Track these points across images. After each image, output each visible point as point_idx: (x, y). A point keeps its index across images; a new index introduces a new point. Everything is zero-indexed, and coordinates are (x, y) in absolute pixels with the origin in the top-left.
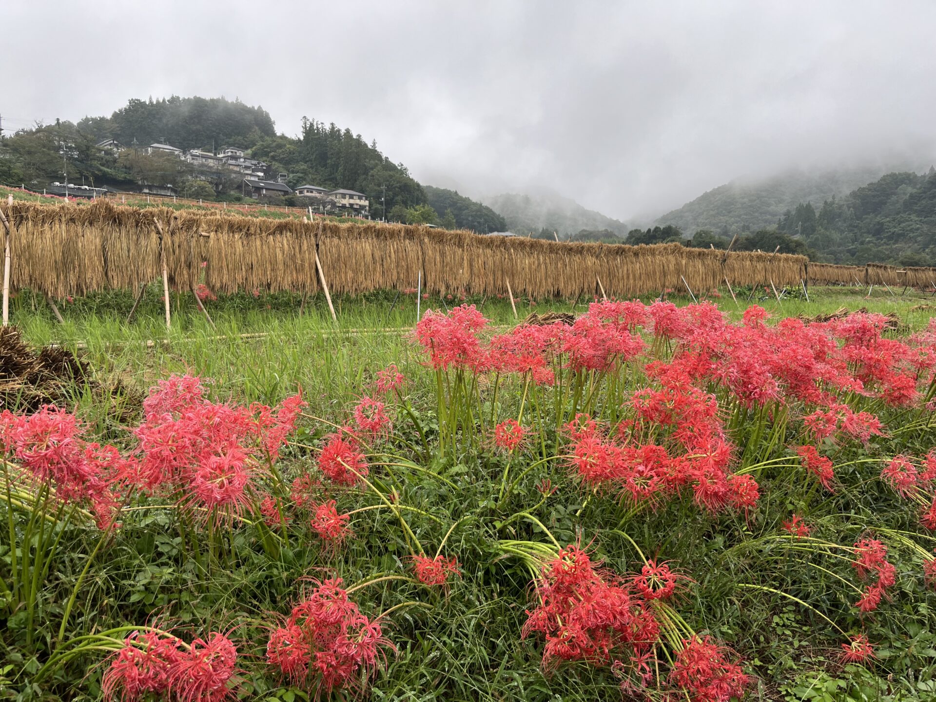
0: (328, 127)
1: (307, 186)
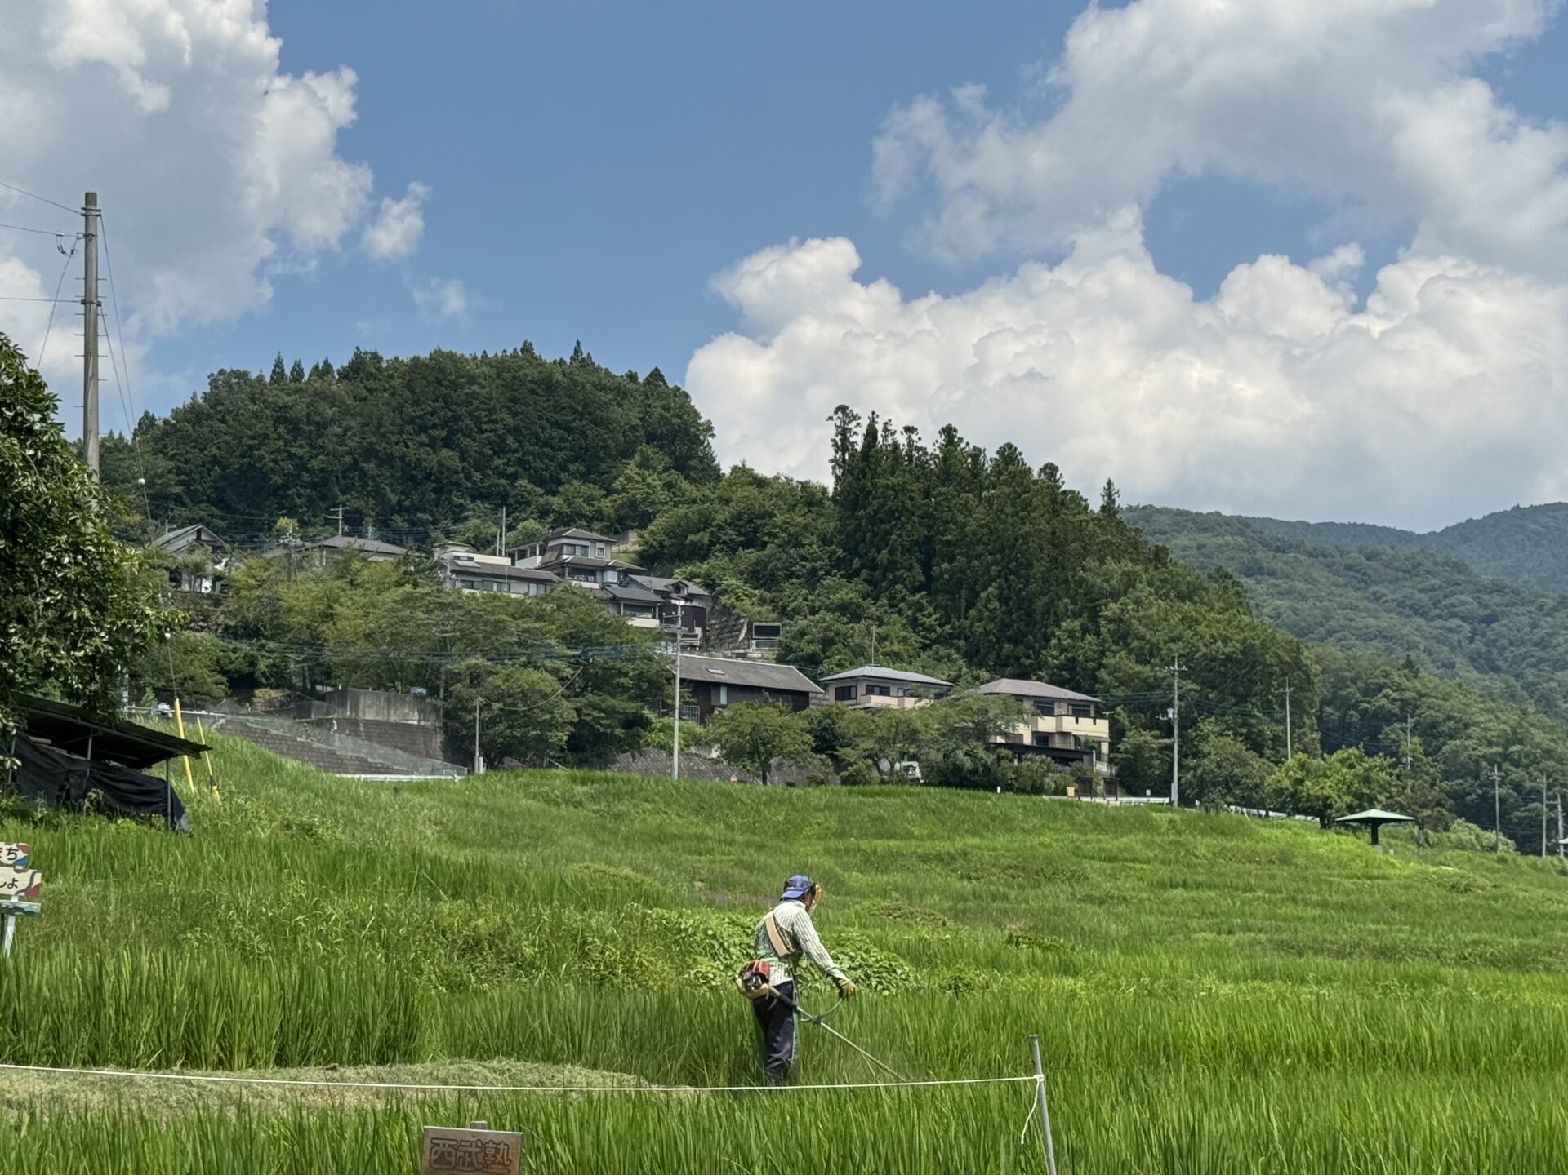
0: (930, 442)
1: (868, 670)
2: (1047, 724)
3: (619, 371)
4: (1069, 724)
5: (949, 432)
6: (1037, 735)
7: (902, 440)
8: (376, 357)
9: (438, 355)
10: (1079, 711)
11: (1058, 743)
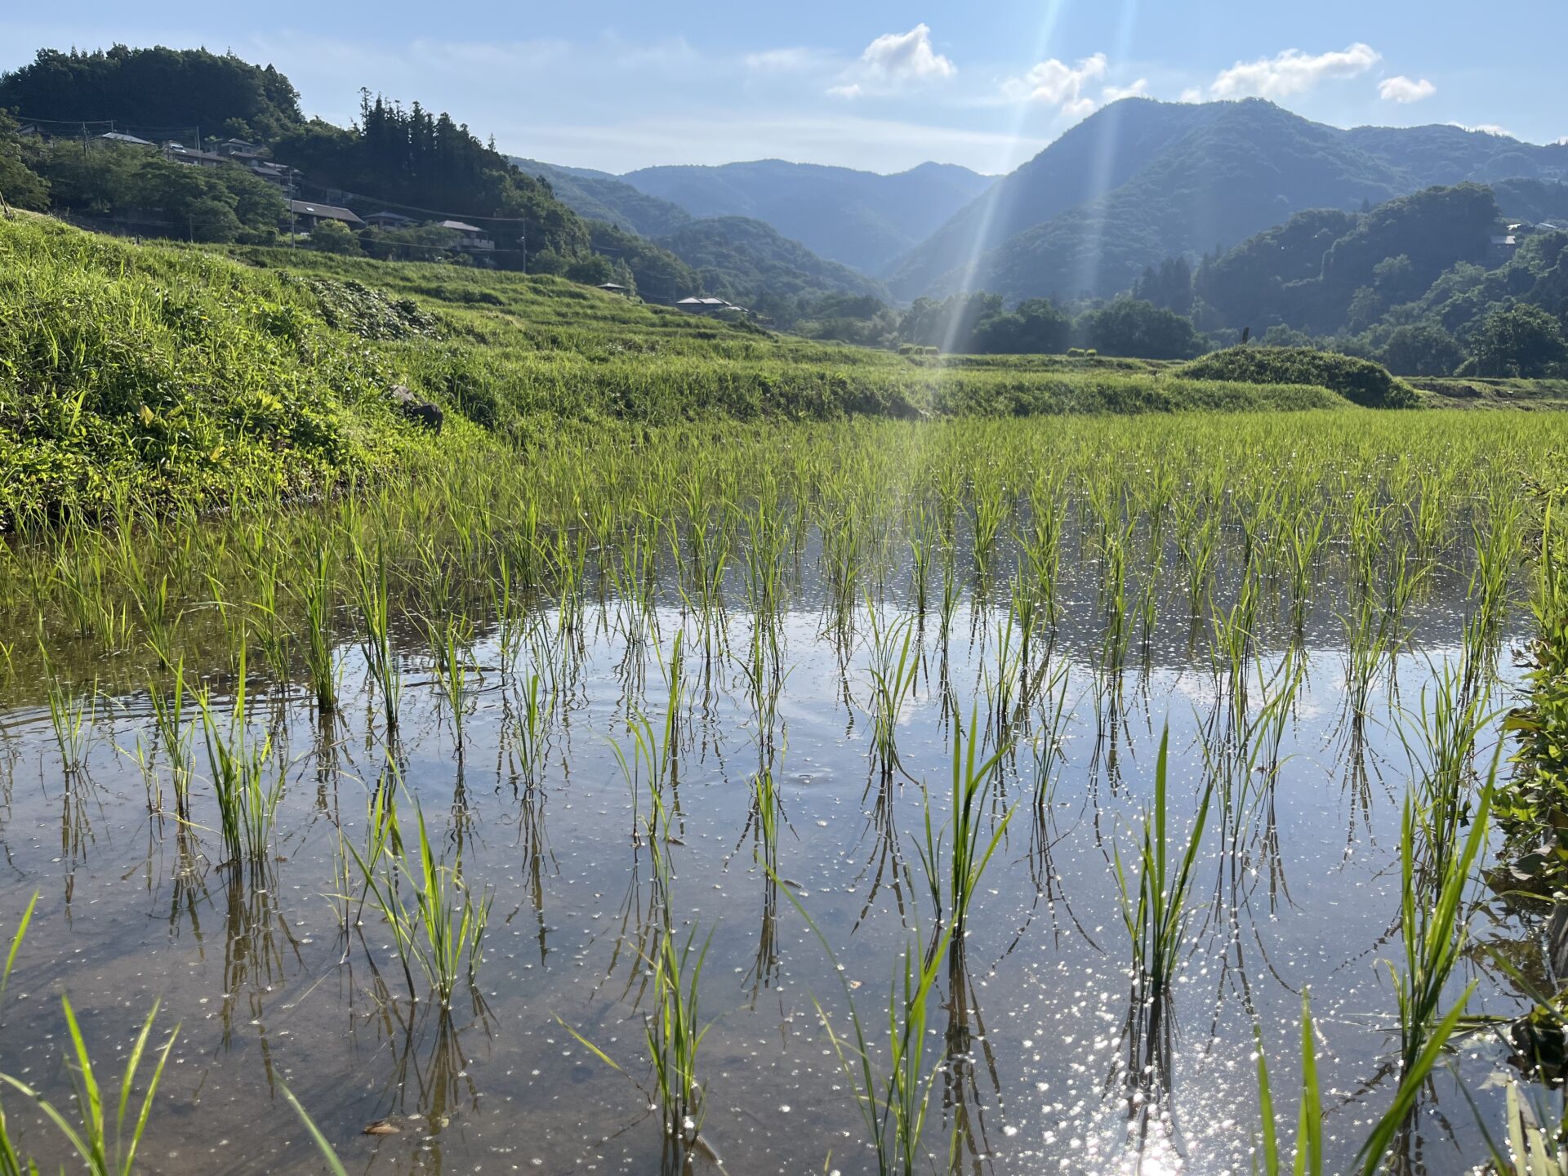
0: (408, 111)
1: (383, 214)
2: (466, 242)
3: (252, 64)
4: (477, 242)
5: (416, 103)
6: (463, 246)
7: (394, 106)
8: (124, 48)
9: (157, 49)
10: (480, 236)
11: (473, 250)
